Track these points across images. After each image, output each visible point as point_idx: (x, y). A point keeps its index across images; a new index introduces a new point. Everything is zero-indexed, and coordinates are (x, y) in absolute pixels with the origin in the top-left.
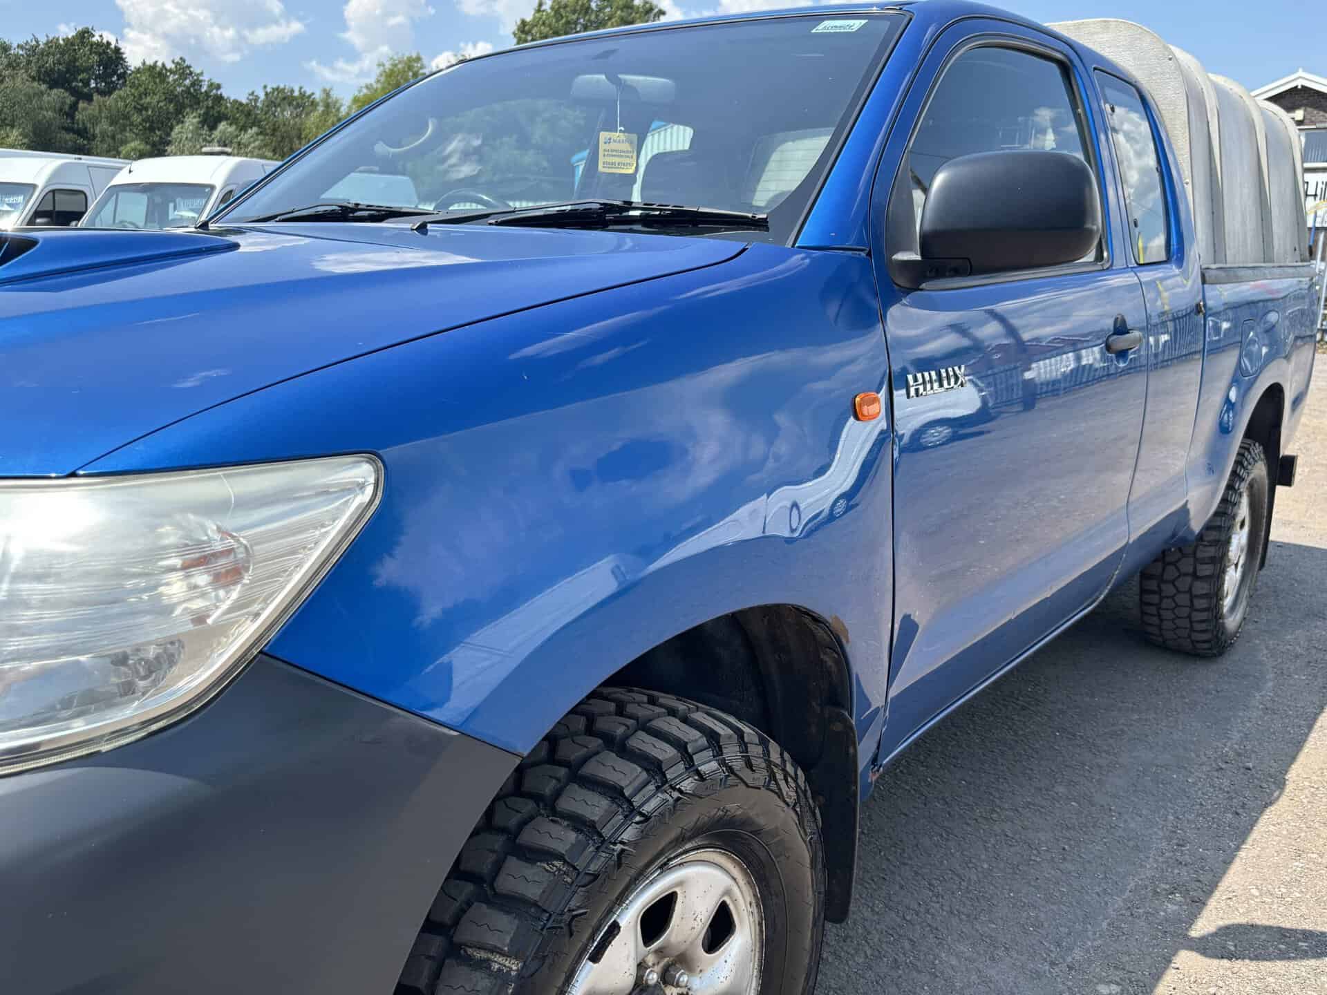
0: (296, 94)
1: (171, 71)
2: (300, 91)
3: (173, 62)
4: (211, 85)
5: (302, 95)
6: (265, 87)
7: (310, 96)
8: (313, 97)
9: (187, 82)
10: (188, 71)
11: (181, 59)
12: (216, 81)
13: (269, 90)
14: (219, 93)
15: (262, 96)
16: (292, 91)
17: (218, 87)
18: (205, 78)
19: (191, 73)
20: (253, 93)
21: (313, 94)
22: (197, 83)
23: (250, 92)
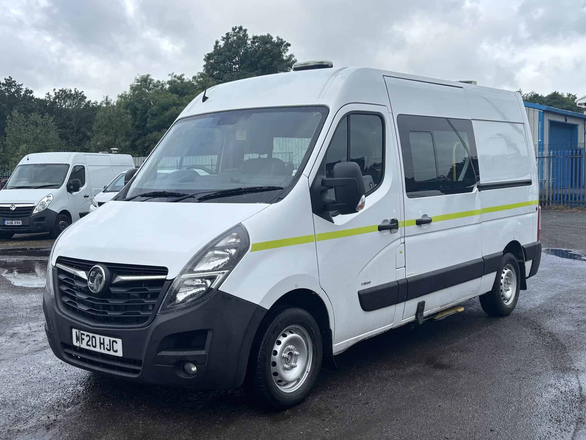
0: (73, 92)
1: (3, 84)
2: (75, 91)
3: (5, 79)
4: (27, 91)
5: (76, 93)
6: (54, 90)
7: (81, 93)
8: (83, 93)
9: (13, 90)
10: (14, 84)
11: (10, 77)
12: (30, 89)
13: (57, 91)
14: (31, 95)
15: (53, 95)
16: (71, 91)
17: (31, 92)
18: (24, 88)
19: (15, 85)
20: (48, 94)
21: (83, 92)
22: (18, 90)
23: (47, 93)
